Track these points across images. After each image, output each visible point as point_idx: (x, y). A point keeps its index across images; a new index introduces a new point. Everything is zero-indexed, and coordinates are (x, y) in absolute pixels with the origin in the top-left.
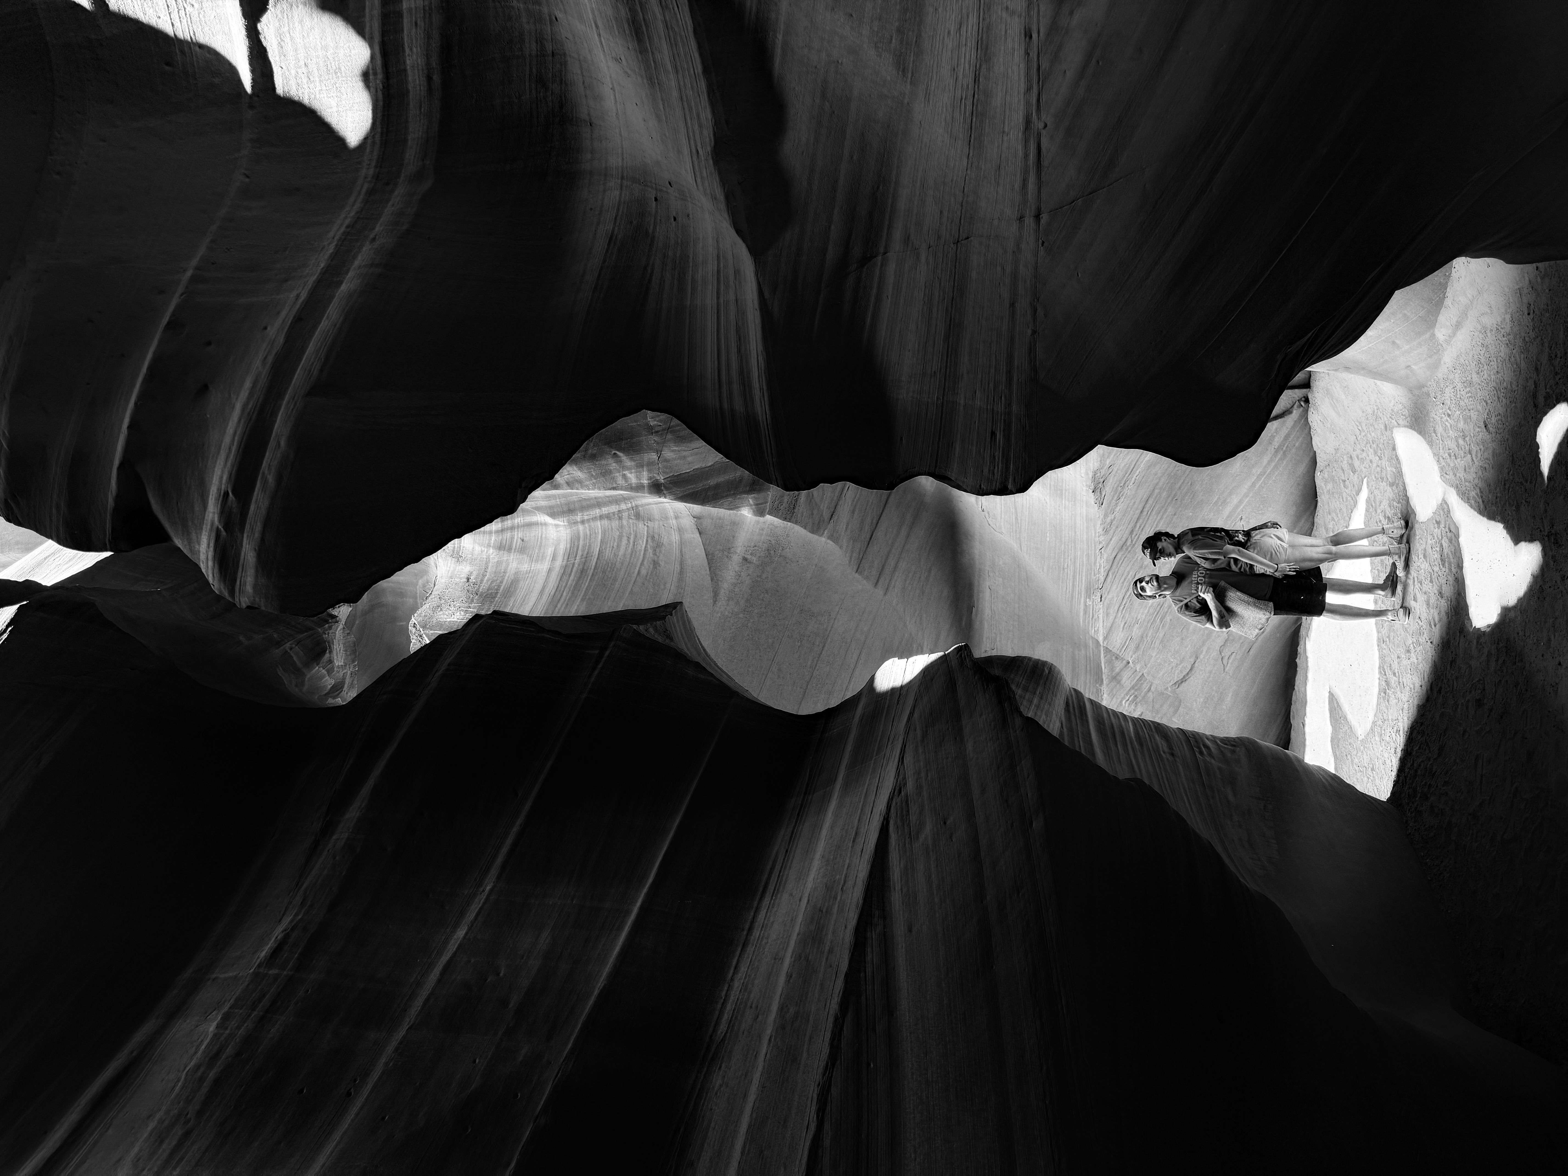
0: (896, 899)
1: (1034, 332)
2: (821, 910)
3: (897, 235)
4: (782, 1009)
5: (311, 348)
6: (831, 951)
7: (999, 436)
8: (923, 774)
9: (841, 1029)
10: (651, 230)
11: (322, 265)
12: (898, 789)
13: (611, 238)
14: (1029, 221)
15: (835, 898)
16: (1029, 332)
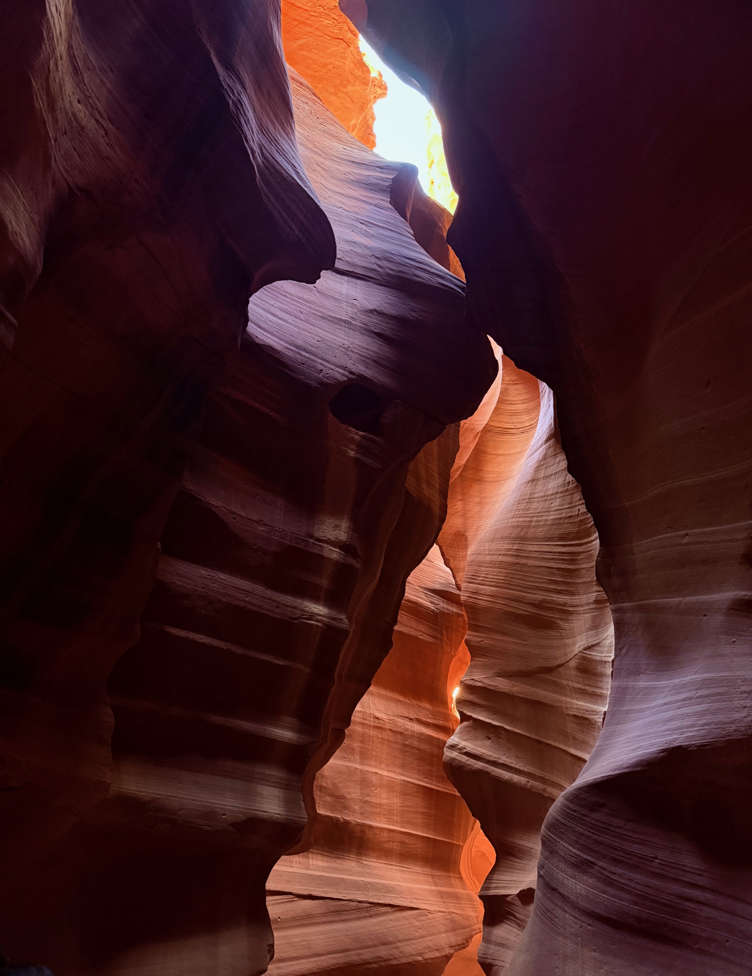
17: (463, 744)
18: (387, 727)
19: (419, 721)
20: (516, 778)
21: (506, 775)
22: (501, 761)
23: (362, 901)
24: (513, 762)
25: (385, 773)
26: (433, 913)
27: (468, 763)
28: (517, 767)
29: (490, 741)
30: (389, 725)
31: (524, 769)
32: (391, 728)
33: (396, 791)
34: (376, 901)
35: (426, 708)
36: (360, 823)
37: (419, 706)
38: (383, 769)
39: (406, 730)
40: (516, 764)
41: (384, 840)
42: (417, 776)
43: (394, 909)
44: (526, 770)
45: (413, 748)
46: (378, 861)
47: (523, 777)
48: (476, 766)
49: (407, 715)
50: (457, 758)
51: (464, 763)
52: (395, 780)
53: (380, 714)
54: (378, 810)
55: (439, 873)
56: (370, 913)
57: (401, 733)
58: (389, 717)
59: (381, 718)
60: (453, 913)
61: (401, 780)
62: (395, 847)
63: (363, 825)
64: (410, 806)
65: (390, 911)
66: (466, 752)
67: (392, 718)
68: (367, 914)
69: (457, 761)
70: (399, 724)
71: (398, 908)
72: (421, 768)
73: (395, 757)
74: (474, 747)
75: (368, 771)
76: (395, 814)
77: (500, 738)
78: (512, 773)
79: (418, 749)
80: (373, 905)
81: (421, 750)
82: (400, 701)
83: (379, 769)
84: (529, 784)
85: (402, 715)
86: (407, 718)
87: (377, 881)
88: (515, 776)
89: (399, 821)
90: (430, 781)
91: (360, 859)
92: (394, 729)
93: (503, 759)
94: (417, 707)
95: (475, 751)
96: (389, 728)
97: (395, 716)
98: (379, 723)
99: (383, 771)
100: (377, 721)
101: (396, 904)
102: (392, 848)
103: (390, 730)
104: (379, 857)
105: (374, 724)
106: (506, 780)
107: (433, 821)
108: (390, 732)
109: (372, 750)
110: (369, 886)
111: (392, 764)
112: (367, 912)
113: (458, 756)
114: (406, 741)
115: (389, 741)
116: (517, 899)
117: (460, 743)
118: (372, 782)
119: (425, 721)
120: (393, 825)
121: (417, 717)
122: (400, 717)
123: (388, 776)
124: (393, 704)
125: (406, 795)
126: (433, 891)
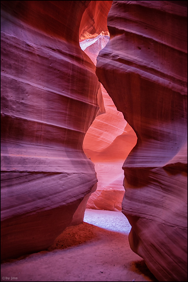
0: (48, 178)
1: (147, 219)
2: (45, 162)
3: (165, 195)
4: (27, 159)
5: (148, 73)
6: (38, 167)
7: (131, 210)
8: (72, 179)
9: (25, 172)
10: (171, 141)
11: (165, 73)
12: (68, 174)
13: (169, 133)
14: (164, 222)
15: (47, 165)
16: (147, 218)
17: (115, 52)
18: (37, 53)
19: (60, 52)
20: (161, 80)
21: (154, 78)
22: (150, 67)
23: (23, 171)
24: (159, 67)
25: (35, 85)
26: (71, 175)
27: (121, 67)
28: (162, 71)
29: (140, 50)
30: (38, 52)
31: (167, 73)
32: (39, 54)
33: (43, 98)
34: (33, 170)
35: (65, 43)
36: (18, 117)
37: (59, 41)
38: (33, 82)
39: (51, 56)
40: (161, 70)
41: (35, 129)
42: (58, 89)
43: (45, 175)
44: (169, 74)
45: (55, 69)
46: (31, 144)
47: (166, 80)
48: (129, 70)
49: (51, 46)
50: (111, 64)
51: (118, 67)
52: (42, 90)
53: (30, 43)
54: (30, 110)
55: (70, 150)
56: (29, 179)
57: (47, 59)
58: (37, 46)
59: (31, 45)
60: (82, 173)
61: (46, 91)
62: (43, 135)
63: (20, 119)
64: (52, 108)
65: (43, 176)
66: (119, 58)
67: (39, 47)
68: (26, 180)
69: (110, 66)
70: (45, 52)
71: (48, 174)
72: (60, 83)
73: (42, 75)
74: (126, 55)
75: (22, 82)
76: (43, 113)
77: (149, 49)
78: (158, 76)
79: (59, 70)
80: (30, 173)
81: (61, 71)
82: (45, 37)
83: (31, 82)
84: (171, 86)
85: (47, 46)
86: (51, 48)
87: (32, 157)
88: (161, 79)
89: (46, 117)
90: (66, 93)
91: (18, 143)
92: (42, 55)
93: (152, 65)
94: (58, 41)
95: (127, 58)
96: (37, 54)
97: (42, 46)
98: (30, 49)
99: (33, 84)
100: (28, 47)
101: (47, 172)
102: (41, 135)
103: (38, 55)
104: (32, 141)
105: (26, 49)
106: (154, 81)
107: (67, 118)
108: (38, 57)
109: (25, 68)
110: (27, 161)
111: (40, 79)
112: (26, 179)
113: (112, 62)
114: (50, 64)
115: (37, 63)
116: (163, 170)
117: (113, 52)
118: (25, 90)
119: (64, 52)
120: (41, 120)
121: (58, 49)
122: (46, 48)
123: (37, 87)
124: (40, 38)
125: (50, 100)
126: (68, 161)
